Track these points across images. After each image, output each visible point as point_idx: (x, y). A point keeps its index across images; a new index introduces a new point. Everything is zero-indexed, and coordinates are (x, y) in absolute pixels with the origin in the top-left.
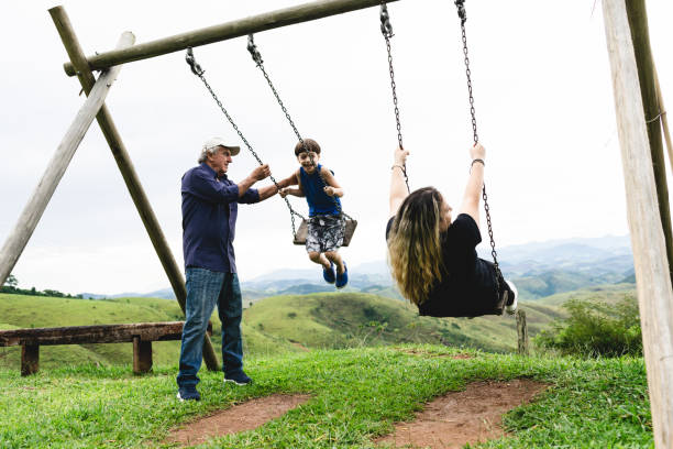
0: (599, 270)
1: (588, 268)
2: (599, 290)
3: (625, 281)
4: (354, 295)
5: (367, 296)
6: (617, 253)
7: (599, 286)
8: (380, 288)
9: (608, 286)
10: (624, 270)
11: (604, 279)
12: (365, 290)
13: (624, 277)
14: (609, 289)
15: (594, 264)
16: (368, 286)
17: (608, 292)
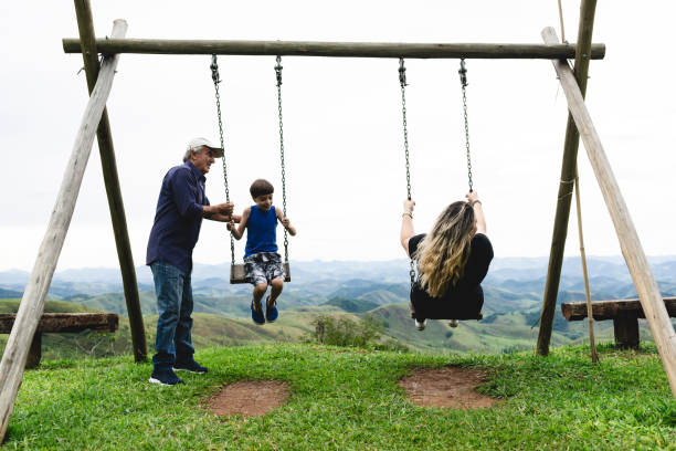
0: (307, 292)
1: (297, 290)
2: (304, 310)
3: (327, 303)
4: (56, 303)
5: (71, 305)
6: (324, 277)
7: (305, 307)
8: (86, 297)
9: (314, 307)
10: (328, 293)
11: (310, 301)
12: (68, 299)
13: (327, 300)
14: (314, 310)
15: (303, 286)
16: (72, 295)
17: (313, 312)
